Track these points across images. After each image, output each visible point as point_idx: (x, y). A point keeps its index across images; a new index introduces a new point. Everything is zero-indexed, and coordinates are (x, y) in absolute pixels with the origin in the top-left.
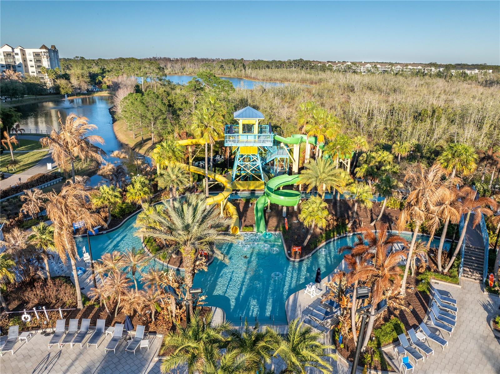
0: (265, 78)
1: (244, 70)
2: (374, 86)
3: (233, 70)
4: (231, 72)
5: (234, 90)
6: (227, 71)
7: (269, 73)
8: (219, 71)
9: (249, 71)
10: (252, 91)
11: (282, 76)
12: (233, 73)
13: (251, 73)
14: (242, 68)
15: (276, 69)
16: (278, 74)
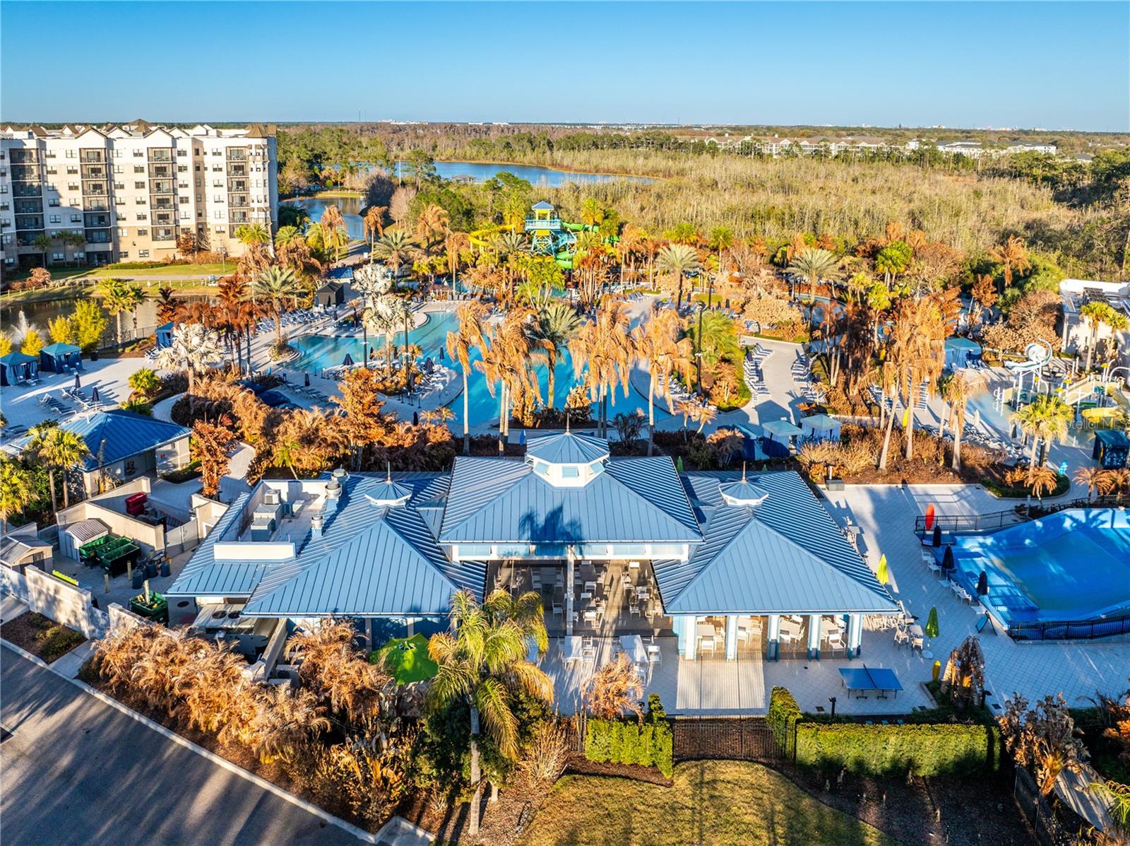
0: (587, 167)
1: (548, 153)
2: (754, 181)
3: (529, 151)
4: (525, 155)
5: (532, 189)
6: (517, 153)
7: (595, 157)
8: (502, 154)
9: (558, 155)
10: (557, 190)
11: (619, 163)
12: (530, 158)
13: (562, 158)
14: (547, 148)
15: (611, 150)
16: (611, 159)
